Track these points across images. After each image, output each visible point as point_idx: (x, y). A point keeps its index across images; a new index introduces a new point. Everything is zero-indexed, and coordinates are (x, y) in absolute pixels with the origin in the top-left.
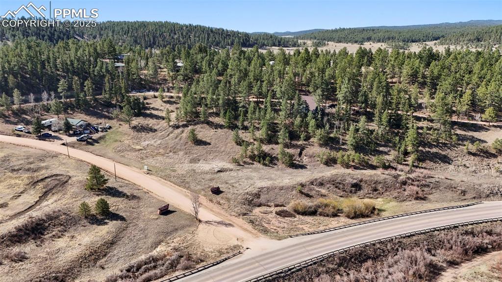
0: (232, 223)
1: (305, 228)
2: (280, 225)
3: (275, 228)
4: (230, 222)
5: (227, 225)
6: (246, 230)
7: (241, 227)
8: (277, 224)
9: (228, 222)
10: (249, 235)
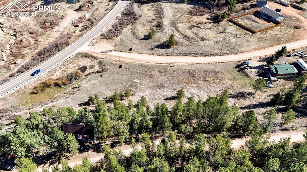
0: (102, 54)
1: (72, 65)
2: (83, 62)
3: (84, 60)
4: (103, 54)
5: (103, 52)
6: (94, 53)
7: (97, 53)
8: (84, 62)
9: (104, 54)
10: (92, 51)
